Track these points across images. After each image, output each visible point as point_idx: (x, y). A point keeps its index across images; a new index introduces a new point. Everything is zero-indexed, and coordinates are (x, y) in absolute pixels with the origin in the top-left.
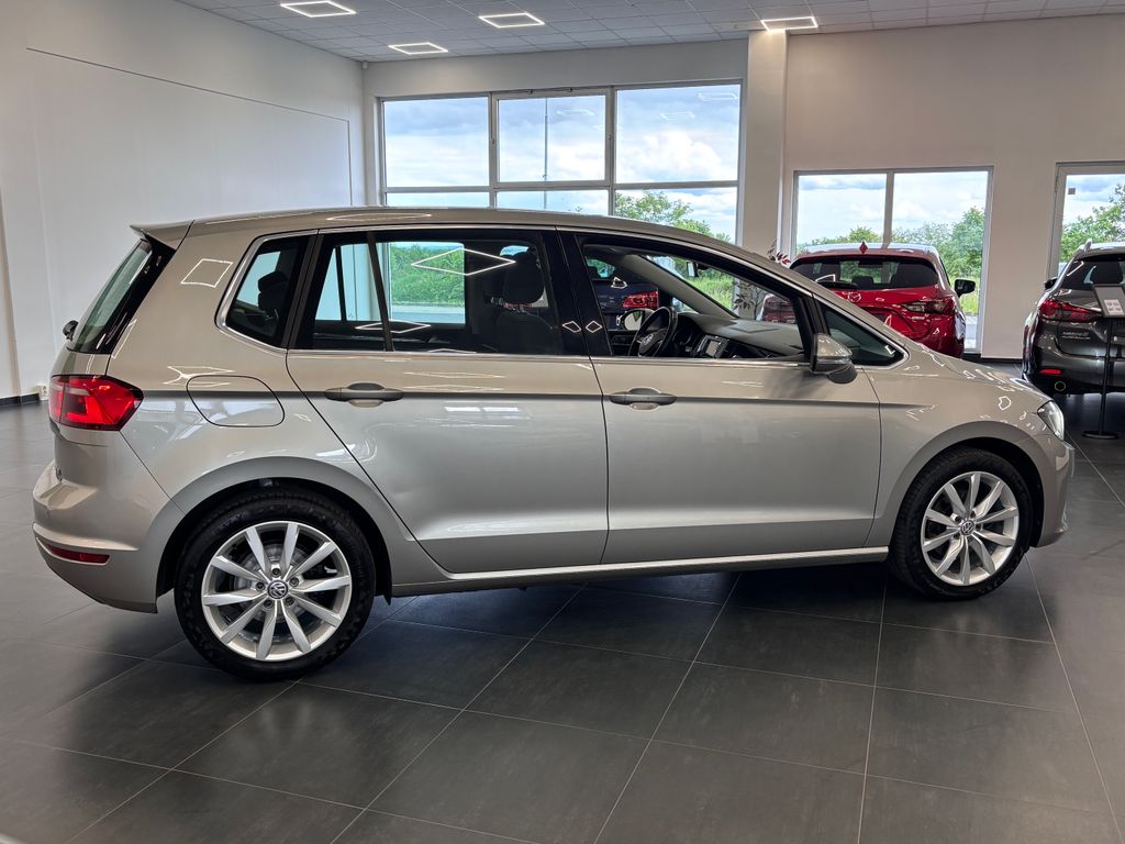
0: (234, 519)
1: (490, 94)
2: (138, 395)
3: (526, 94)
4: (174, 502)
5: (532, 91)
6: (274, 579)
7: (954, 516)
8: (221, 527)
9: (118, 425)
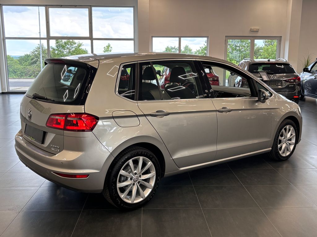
0: (126, 157)
1: (46, 6)
2: (97, 119)
3: (59, 7)
4: (111, 154)
5: (62, 6)
6: (135, 176)
7: (283, 138)
8: (123, 161)
9: (92, 129)
